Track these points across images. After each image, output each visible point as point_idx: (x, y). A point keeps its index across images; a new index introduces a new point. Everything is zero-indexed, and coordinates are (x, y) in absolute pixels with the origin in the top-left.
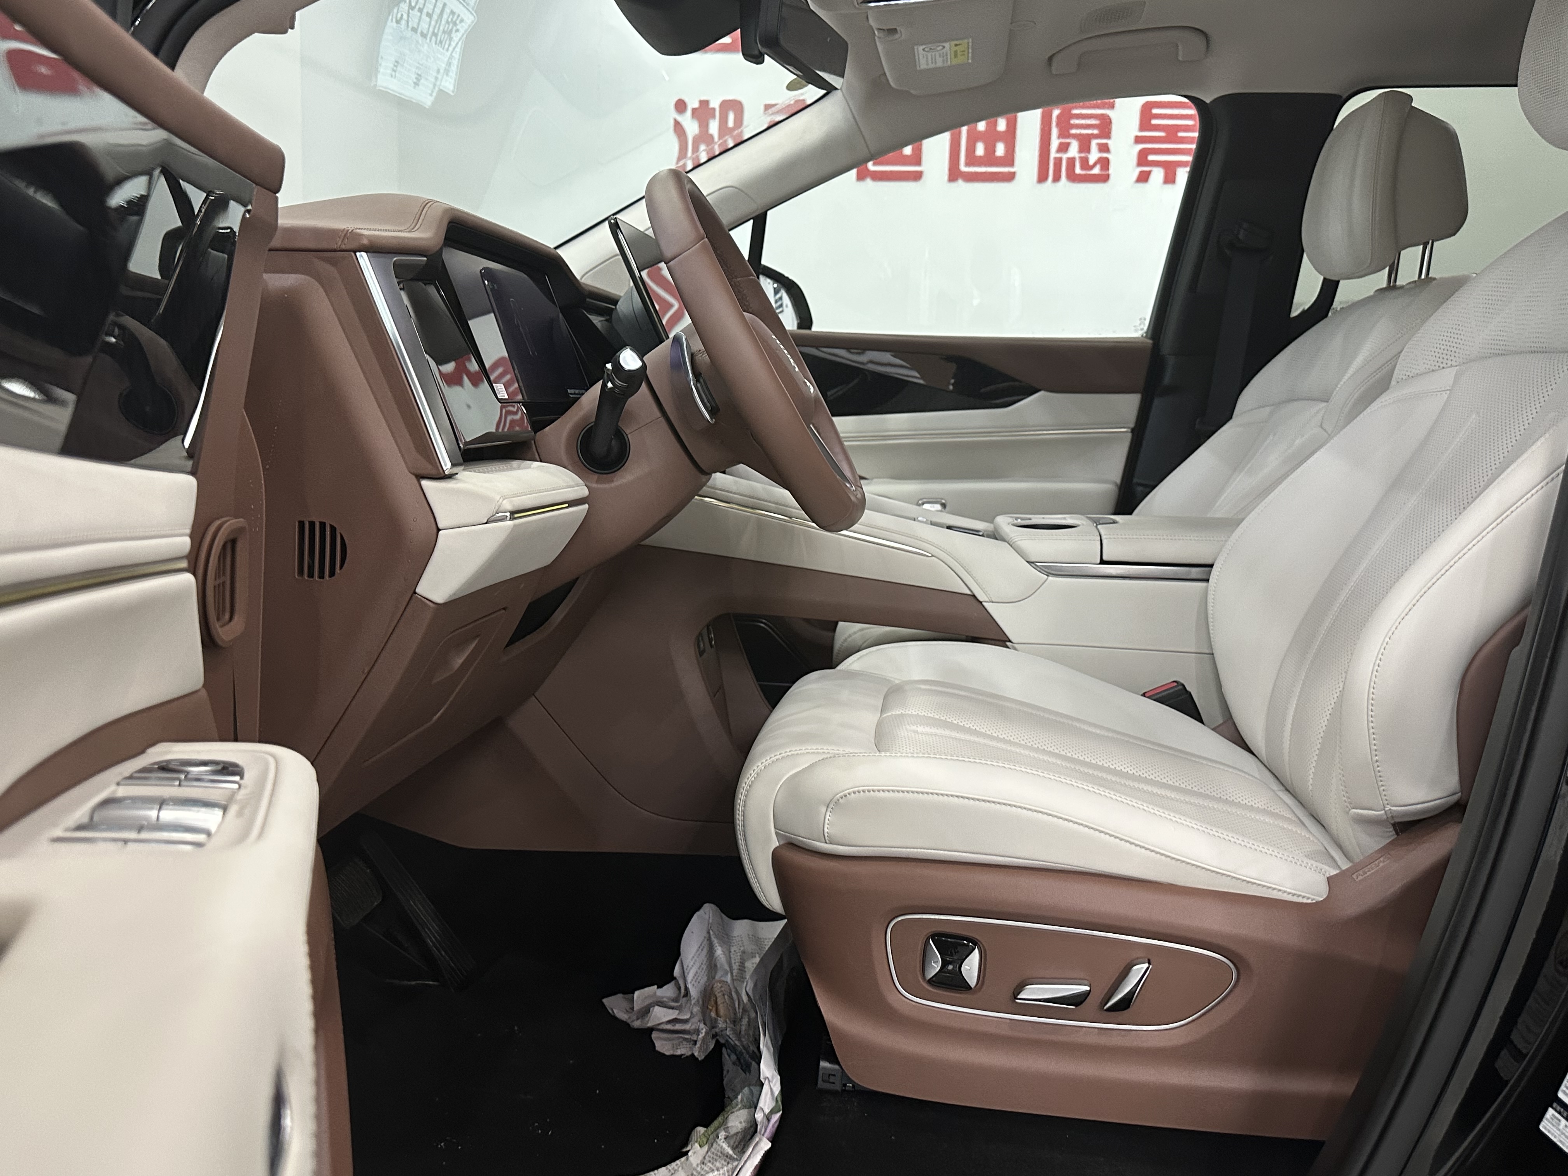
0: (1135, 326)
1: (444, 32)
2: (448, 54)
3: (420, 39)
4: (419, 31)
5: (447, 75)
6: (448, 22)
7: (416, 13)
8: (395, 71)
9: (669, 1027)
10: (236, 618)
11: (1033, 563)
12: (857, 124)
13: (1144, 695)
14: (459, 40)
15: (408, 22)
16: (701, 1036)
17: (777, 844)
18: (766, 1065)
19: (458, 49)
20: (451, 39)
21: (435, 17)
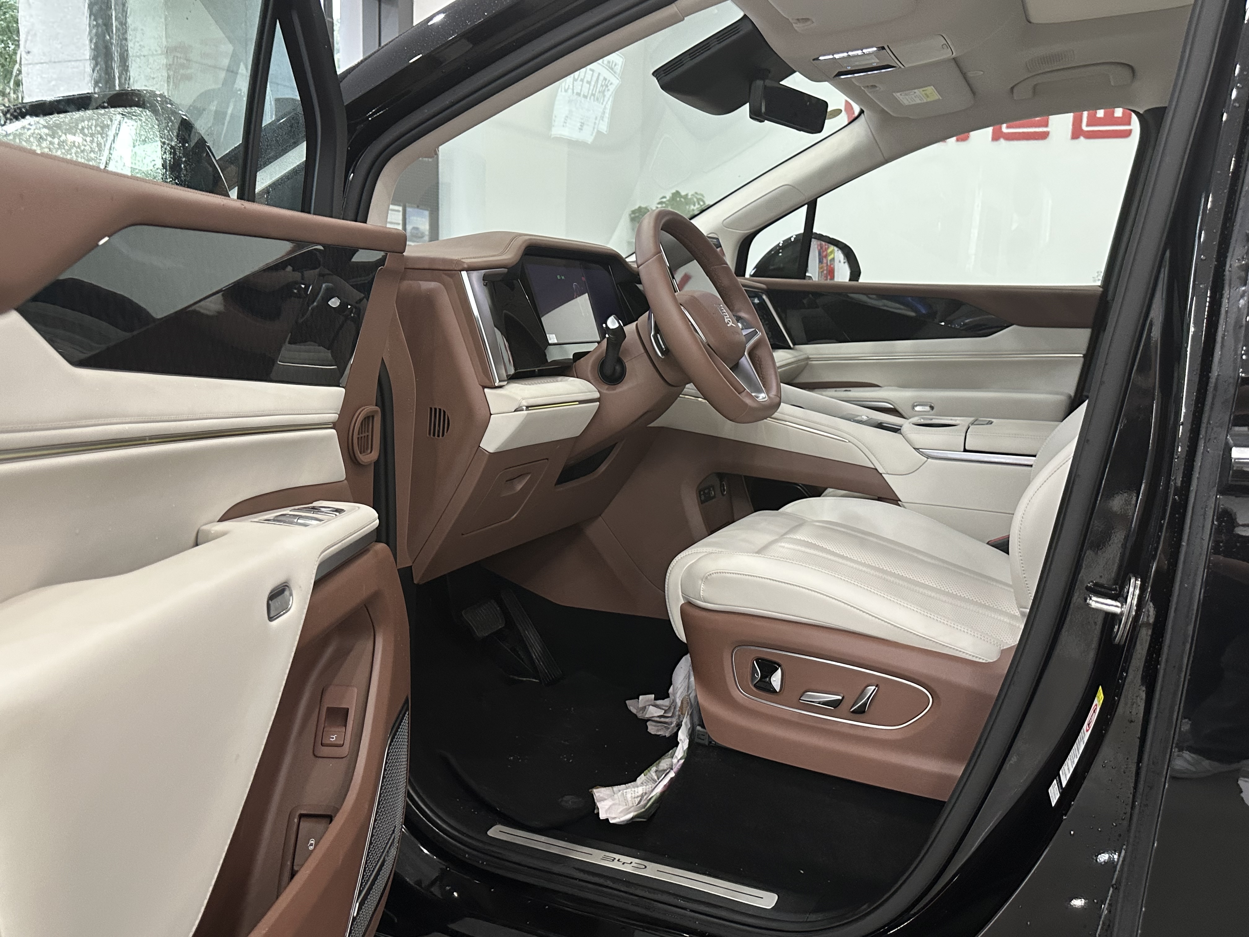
0: (1093, 278)
1: (599, 92)
2: (603, 106)
3: (583, 100)
4: (582, 93)
5: (603, 120)
6: (602, 86)
7: (579, 83)
8: (566, 123)
9: (658, 719)
10: (373, 452)
11: (918, 449)
12: (874, 138)
13: (988, 543)
14: (610, 96)
15: (573, 90)
16: (673, 725)
17: (683, 602)
18: (682, 733)
19: (609, 103)
20: (604, 96)
21: (593, 83)
